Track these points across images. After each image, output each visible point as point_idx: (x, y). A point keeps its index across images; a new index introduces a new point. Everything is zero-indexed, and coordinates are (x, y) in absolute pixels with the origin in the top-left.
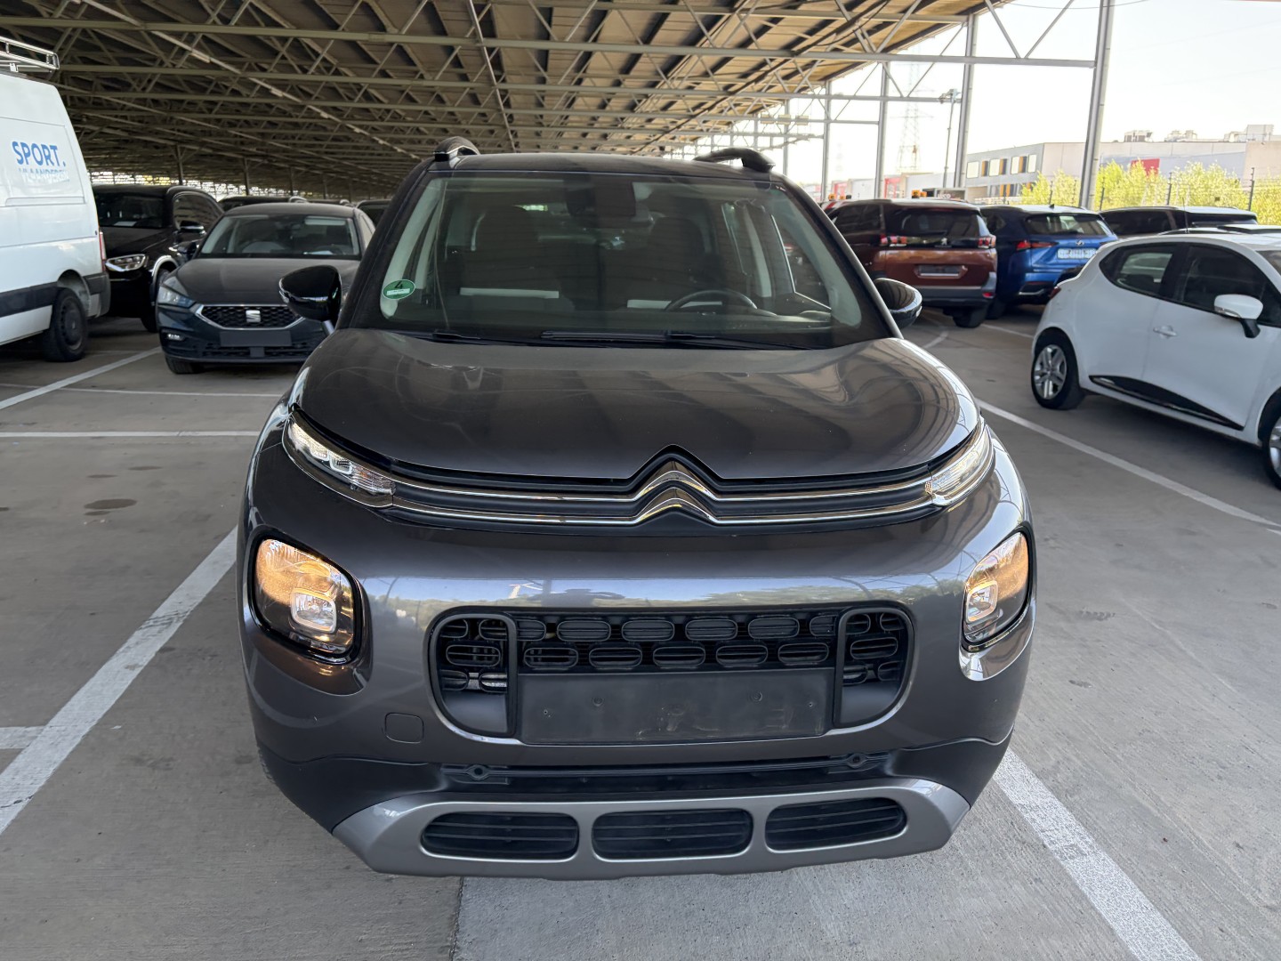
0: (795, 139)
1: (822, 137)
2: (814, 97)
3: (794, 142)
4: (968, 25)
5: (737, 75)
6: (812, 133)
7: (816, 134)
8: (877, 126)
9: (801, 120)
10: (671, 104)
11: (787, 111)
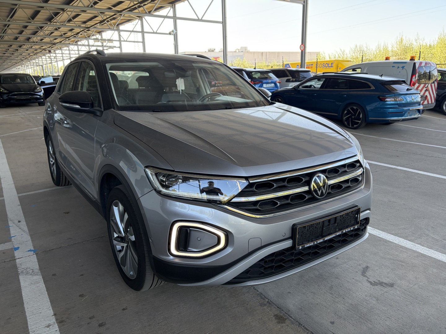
0: (107, 48)
1: (119, 47)
3: (107, 49)
4: (173, 8)
5: (81, 22)
6: (114, 45)
7: (117, 46)
8: (142, 43)
9: (110, 40)
10: (52, 33)
11: (102, 37)
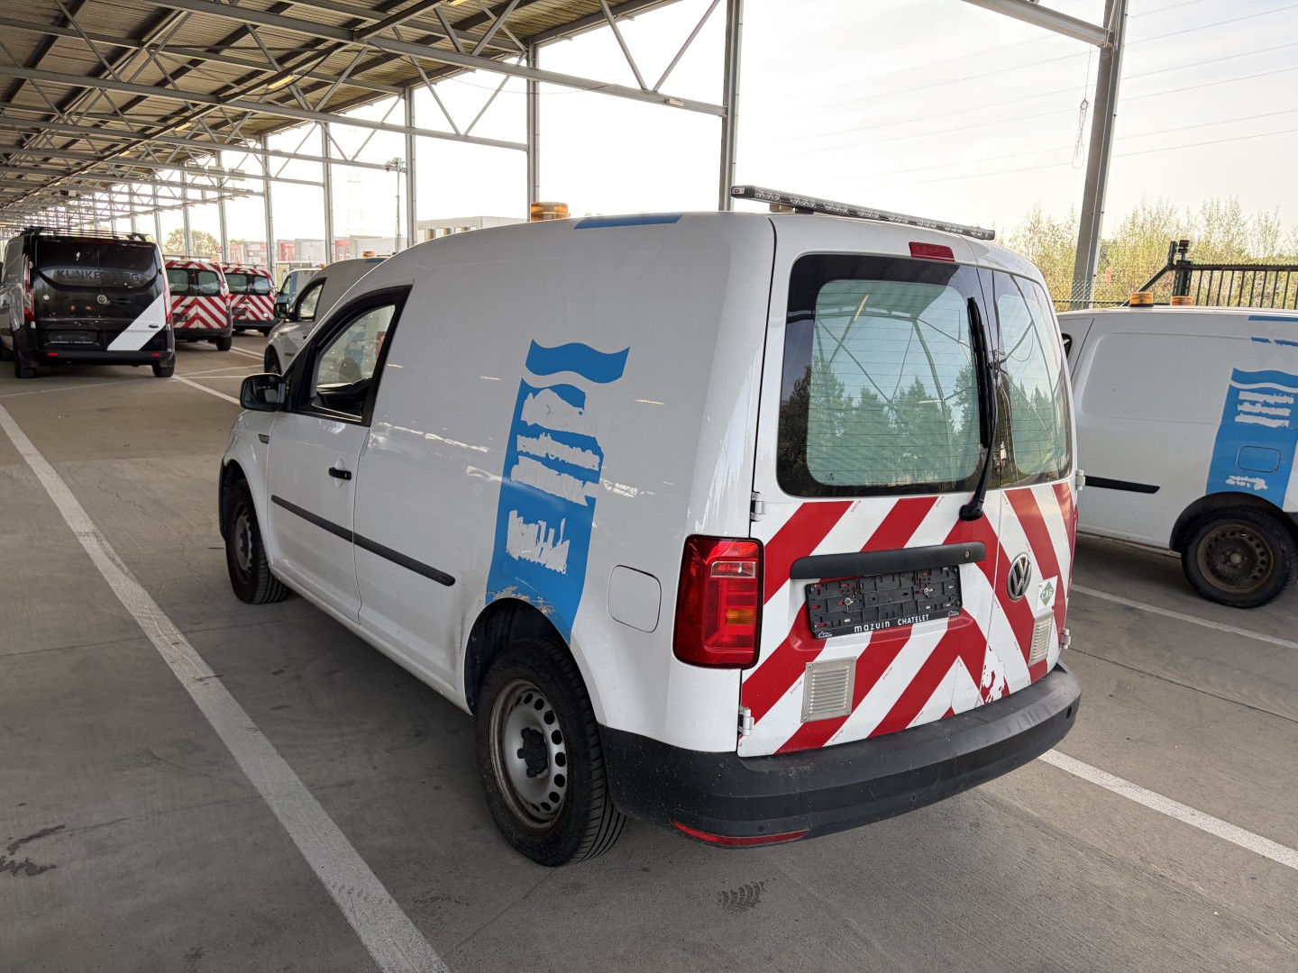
2: (248, 150)
